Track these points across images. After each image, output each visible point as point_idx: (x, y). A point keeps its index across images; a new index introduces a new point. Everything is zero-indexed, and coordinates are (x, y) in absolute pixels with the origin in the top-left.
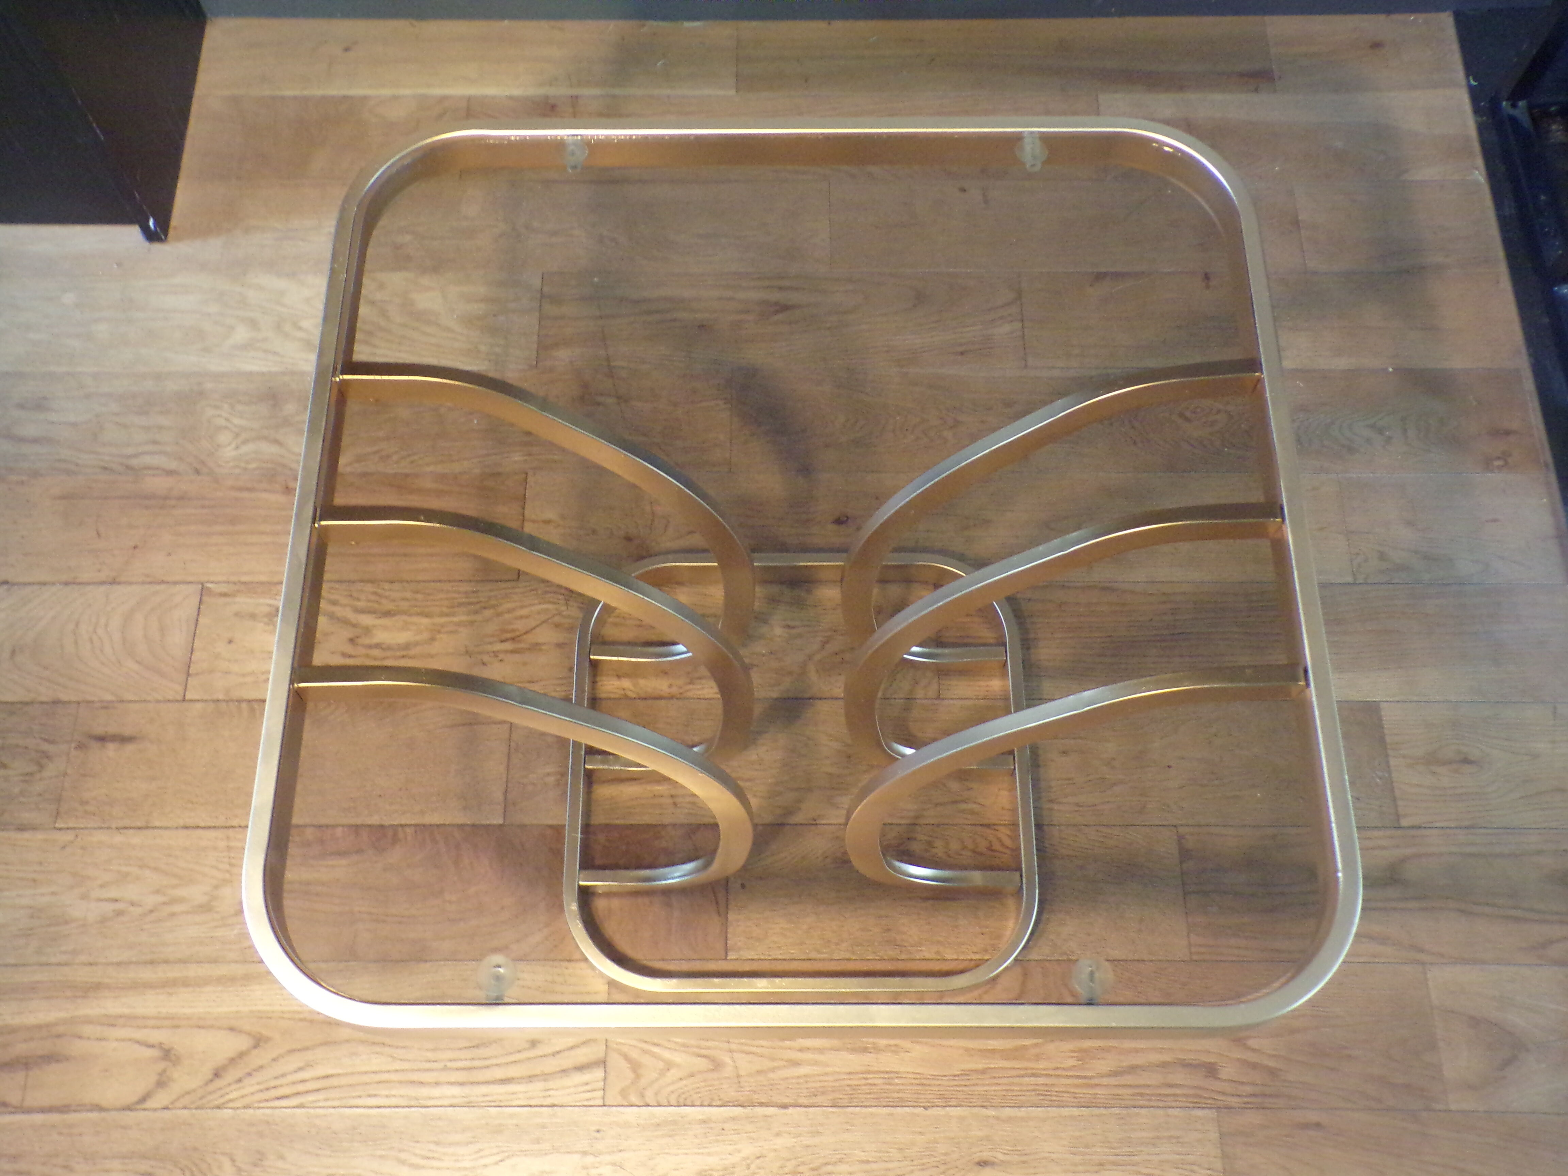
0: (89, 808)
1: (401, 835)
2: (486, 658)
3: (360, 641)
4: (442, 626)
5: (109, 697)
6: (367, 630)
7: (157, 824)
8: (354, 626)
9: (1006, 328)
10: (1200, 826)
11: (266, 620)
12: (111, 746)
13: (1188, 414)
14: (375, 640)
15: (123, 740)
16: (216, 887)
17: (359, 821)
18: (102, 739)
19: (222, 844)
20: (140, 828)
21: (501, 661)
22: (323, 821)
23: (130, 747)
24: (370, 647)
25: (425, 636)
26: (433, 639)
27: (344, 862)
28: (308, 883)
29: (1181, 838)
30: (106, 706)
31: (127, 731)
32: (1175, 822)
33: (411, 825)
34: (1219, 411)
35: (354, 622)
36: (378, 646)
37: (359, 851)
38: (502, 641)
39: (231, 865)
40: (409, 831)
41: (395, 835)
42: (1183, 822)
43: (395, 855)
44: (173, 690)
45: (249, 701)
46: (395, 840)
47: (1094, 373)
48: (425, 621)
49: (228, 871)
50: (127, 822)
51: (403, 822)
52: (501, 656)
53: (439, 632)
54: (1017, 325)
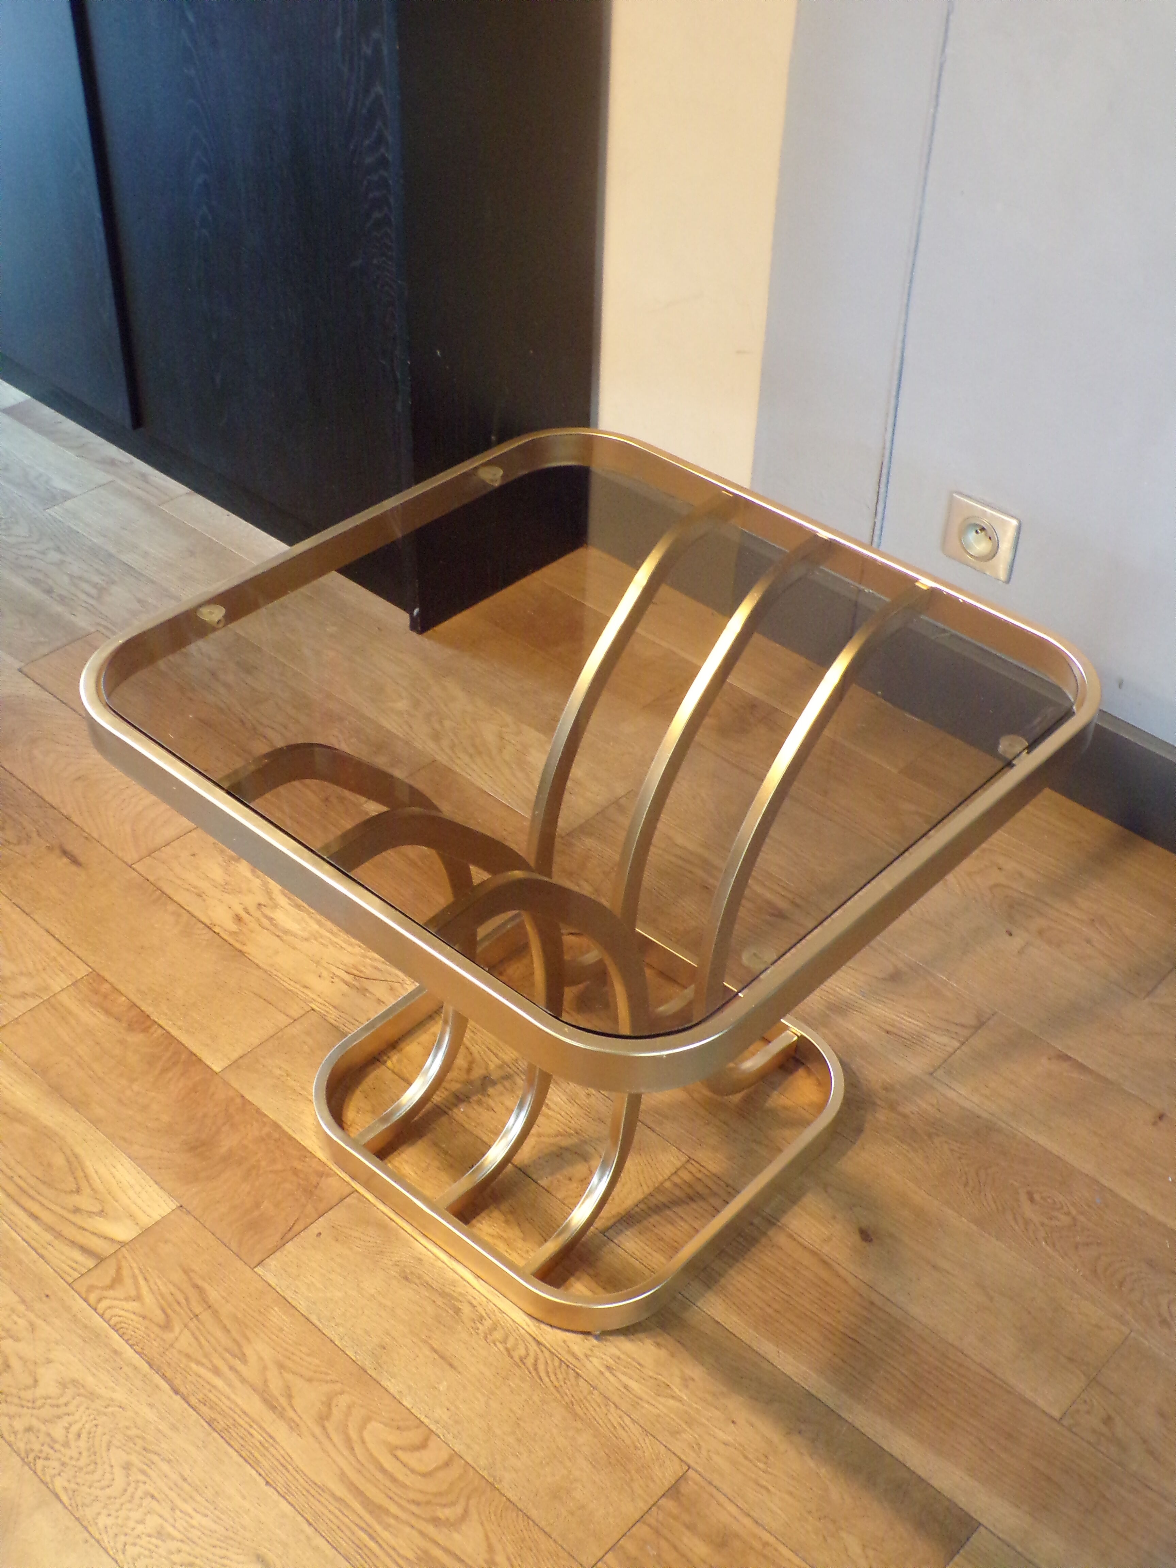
0: (14, 882)
1: (152, 1030)
2: (325, 974)
3: (264, 909)
4: (322, 937)
5: (95, 835)
6: (276, 906)
7: (36, 917)
8: (271, 898)
9: (944, 1040)
10: (710, 1483)
11: (226, 858)
12: (65, 860)
13: (1037, 1197)
14: (272, 915)
15: (75, 861)
16: (22, 974)
17: (139, 1003)
18: (65, 853)
19: (53, 954)
20: (24, 912)
21: (332, 982)
22: (121, 988)
23: (74, 868)
24: (266, 917)
25: (306, 935)
26: (307, 940)
27: (103, 1017)
28: (70, 1013)
29: (683, 1477)
30: (88, 838)
31: (81, 859)
32: (692, 1464)
33: (164, 1029)
34: (1068, 1214)
35: (274, 896)
36: (271, 919)
37: (118, 1019)
38: (347, 972)
39: (44, 969)
40: (160, 1031)
41: (149, 1027)
42: (699, 1469)
43: (135, 1038)
44: (131, 855)
45: (163, 892)
46: (146, 1030)
47: (985, 1115)
48: (316, 927)
49: (38, 970)
50: (22, 903)
51: (162, 1024)
52: (336, 980)
53: (316, 939)
54: (956, 1044)
